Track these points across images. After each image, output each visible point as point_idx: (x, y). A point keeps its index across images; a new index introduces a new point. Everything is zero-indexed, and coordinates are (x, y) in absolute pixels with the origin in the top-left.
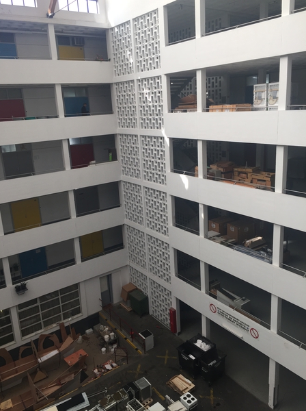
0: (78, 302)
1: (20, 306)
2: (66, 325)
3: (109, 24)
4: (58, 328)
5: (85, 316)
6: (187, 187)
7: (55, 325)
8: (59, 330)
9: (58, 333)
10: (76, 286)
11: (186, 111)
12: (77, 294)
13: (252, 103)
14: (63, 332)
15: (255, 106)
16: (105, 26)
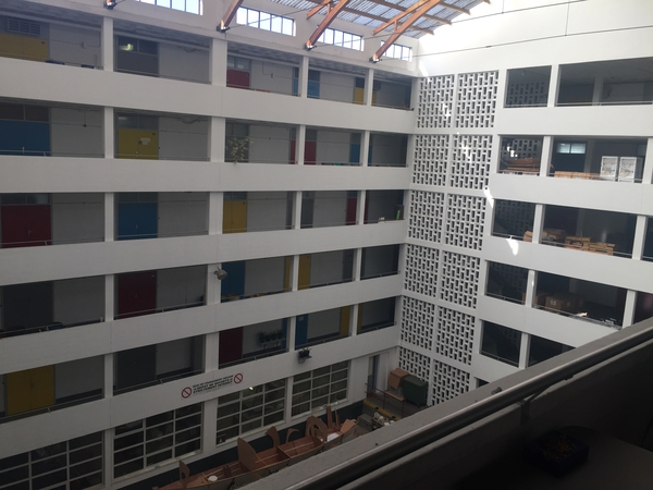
0: (345, 384)
1: (297, 378)
2: (333, 410)
3: (420, 73)
4: (324, 413)
5: (350, 403)
6: (515, 252)
7: (322, 408)
8: (326, 415)
9: (324, 418)
10: (347, 363)
11: (521, 174)
12: (346, 374)
13: (599, 173)
14: (330, 418)
15: (601, 176)
16: (415, 75)
